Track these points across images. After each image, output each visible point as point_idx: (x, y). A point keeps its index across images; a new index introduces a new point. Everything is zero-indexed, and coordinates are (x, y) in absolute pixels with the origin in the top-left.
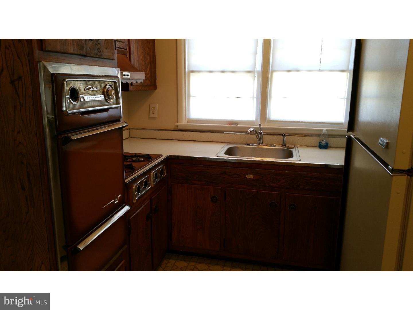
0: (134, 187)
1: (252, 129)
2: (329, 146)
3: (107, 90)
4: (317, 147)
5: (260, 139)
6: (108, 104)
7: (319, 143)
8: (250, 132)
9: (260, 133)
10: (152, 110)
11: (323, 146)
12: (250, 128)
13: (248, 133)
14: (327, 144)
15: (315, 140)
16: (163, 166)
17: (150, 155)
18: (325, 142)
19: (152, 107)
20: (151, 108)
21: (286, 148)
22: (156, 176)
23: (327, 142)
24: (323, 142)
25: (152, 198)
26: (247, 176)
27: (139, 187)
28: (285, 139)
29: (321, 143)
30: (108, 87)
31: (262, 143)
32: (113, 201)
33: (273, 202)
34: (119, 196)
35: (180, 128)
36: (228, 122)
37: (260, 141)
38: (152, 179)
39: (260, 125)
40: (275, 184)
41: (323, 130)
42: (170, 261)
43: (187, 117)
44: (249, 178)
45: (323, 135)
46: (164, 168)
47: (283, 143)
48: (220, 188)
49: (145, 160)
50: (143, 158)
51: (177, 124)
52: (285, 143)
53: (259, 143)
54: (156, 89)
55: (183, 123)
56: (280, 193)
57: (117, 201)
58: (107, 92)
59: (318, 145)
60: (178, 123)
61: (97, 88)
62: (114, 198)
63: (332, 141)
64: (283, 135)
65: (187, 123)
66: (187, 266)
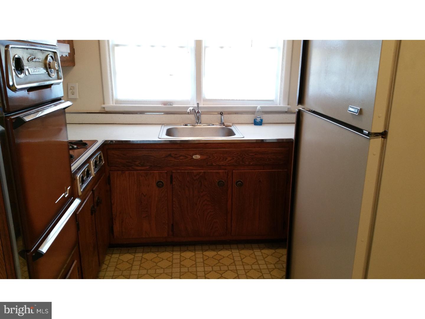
0: (78, 178)
1: (191, 108)
2: (263, 122)
3: (49, 61)
4: (252, 123)
5: (198, 118)
6: (50, 78)
7: (255, 120)
8: (190, 112)
9: (198, 112)
10: (71, 91)
11: (258, 123)
12: (190, 107)
13: (188, 112)
14: (262, 120)
15: (251, 118)
16: (101, 153)
17: (83, 141)
18: (260, 119)
19: (71, 87)
20: (69, 88)
21: (224, 127)
22: (96, 165)
23: (262, 119)
24: (258, 119)
25: (94, 189)
26: (194, 157)
27: (83, 177)
28: (222, 117)
29: (257, 119)
30: (49, 58)
31: (200, 123)
32: (64, 194)
33: (221, 180)
34: (68, 188)
35: (107, 110)
36: (162, 101)
37: (199, 121)
38: (92, 167)
39: (198, 104)
40: (222, 163)
41: (257, 107)
42: (113, 256)
43: (115, 98)
44: (196, 158)
45: (258, 112)
46: (101, 155)
47: (221, 122)
48: (166, 171)
49: (79, 147)
50: (76, 145)
51: (103, 106)
52: (223, 121)
53: (198, 123)
54: (74, 65)
55: (110, 105)
56: (227, 171)
57: (67, 194)
58: (49, 65)
59: (253, 122)
60: (104, 104)
61: (39, 59)
62: (64, 191)
63: (265, 118)
64: (221, 114)
65: (115, 104)
66: (134, 258)
